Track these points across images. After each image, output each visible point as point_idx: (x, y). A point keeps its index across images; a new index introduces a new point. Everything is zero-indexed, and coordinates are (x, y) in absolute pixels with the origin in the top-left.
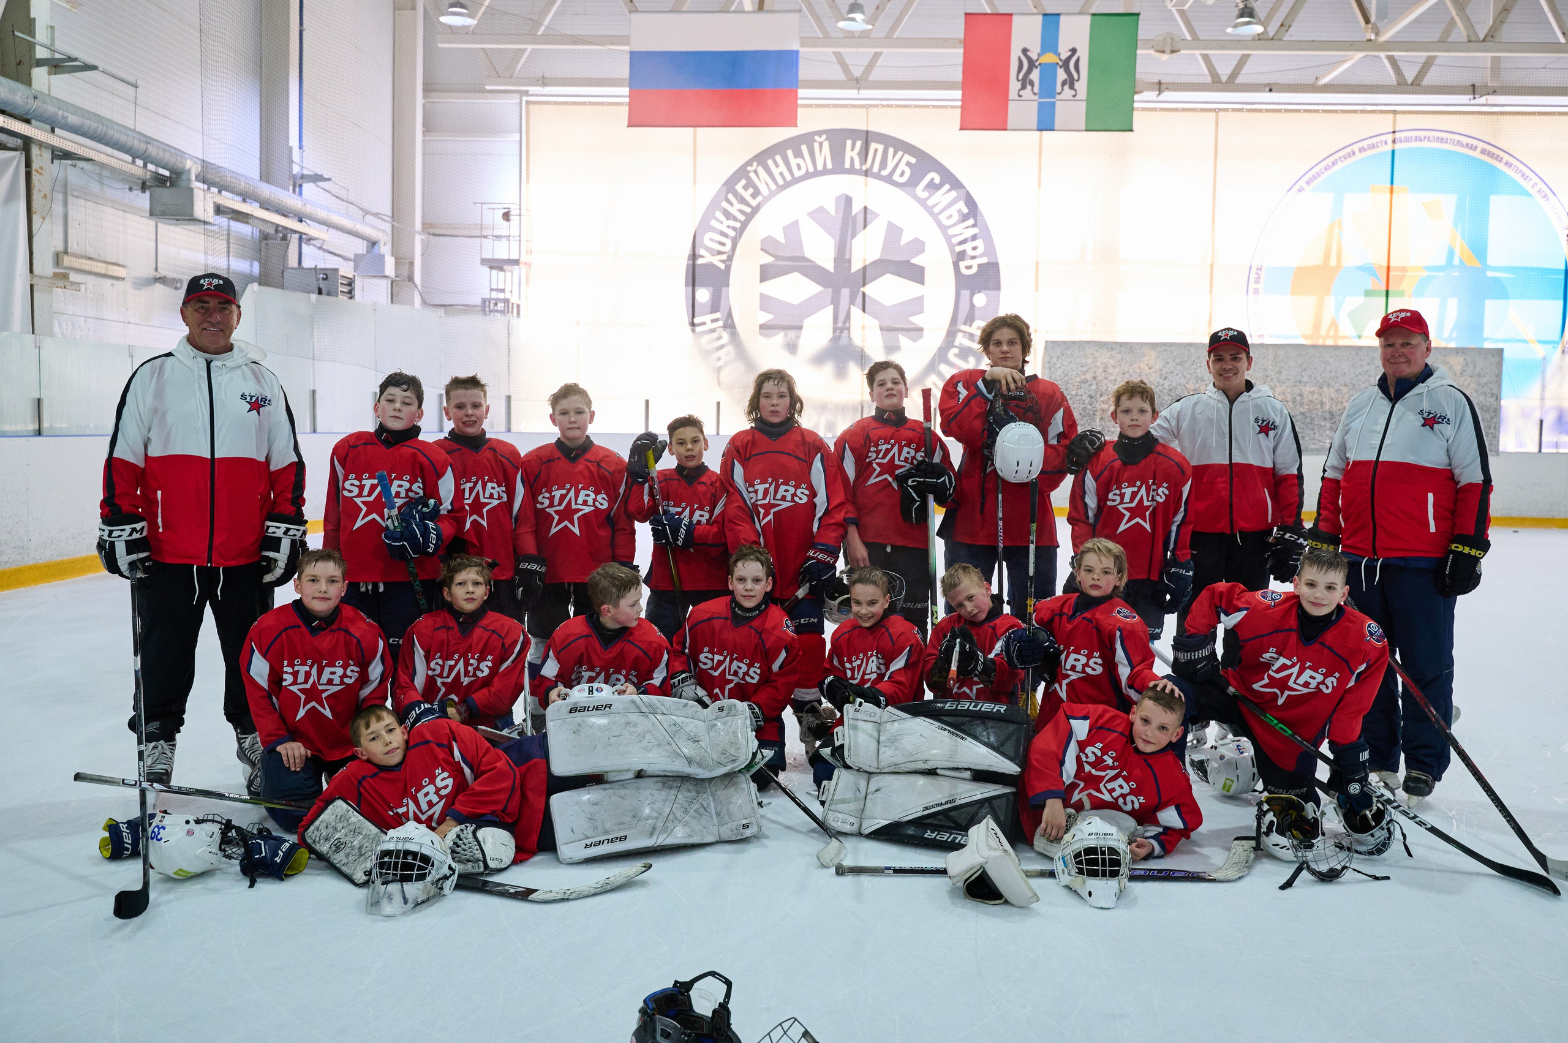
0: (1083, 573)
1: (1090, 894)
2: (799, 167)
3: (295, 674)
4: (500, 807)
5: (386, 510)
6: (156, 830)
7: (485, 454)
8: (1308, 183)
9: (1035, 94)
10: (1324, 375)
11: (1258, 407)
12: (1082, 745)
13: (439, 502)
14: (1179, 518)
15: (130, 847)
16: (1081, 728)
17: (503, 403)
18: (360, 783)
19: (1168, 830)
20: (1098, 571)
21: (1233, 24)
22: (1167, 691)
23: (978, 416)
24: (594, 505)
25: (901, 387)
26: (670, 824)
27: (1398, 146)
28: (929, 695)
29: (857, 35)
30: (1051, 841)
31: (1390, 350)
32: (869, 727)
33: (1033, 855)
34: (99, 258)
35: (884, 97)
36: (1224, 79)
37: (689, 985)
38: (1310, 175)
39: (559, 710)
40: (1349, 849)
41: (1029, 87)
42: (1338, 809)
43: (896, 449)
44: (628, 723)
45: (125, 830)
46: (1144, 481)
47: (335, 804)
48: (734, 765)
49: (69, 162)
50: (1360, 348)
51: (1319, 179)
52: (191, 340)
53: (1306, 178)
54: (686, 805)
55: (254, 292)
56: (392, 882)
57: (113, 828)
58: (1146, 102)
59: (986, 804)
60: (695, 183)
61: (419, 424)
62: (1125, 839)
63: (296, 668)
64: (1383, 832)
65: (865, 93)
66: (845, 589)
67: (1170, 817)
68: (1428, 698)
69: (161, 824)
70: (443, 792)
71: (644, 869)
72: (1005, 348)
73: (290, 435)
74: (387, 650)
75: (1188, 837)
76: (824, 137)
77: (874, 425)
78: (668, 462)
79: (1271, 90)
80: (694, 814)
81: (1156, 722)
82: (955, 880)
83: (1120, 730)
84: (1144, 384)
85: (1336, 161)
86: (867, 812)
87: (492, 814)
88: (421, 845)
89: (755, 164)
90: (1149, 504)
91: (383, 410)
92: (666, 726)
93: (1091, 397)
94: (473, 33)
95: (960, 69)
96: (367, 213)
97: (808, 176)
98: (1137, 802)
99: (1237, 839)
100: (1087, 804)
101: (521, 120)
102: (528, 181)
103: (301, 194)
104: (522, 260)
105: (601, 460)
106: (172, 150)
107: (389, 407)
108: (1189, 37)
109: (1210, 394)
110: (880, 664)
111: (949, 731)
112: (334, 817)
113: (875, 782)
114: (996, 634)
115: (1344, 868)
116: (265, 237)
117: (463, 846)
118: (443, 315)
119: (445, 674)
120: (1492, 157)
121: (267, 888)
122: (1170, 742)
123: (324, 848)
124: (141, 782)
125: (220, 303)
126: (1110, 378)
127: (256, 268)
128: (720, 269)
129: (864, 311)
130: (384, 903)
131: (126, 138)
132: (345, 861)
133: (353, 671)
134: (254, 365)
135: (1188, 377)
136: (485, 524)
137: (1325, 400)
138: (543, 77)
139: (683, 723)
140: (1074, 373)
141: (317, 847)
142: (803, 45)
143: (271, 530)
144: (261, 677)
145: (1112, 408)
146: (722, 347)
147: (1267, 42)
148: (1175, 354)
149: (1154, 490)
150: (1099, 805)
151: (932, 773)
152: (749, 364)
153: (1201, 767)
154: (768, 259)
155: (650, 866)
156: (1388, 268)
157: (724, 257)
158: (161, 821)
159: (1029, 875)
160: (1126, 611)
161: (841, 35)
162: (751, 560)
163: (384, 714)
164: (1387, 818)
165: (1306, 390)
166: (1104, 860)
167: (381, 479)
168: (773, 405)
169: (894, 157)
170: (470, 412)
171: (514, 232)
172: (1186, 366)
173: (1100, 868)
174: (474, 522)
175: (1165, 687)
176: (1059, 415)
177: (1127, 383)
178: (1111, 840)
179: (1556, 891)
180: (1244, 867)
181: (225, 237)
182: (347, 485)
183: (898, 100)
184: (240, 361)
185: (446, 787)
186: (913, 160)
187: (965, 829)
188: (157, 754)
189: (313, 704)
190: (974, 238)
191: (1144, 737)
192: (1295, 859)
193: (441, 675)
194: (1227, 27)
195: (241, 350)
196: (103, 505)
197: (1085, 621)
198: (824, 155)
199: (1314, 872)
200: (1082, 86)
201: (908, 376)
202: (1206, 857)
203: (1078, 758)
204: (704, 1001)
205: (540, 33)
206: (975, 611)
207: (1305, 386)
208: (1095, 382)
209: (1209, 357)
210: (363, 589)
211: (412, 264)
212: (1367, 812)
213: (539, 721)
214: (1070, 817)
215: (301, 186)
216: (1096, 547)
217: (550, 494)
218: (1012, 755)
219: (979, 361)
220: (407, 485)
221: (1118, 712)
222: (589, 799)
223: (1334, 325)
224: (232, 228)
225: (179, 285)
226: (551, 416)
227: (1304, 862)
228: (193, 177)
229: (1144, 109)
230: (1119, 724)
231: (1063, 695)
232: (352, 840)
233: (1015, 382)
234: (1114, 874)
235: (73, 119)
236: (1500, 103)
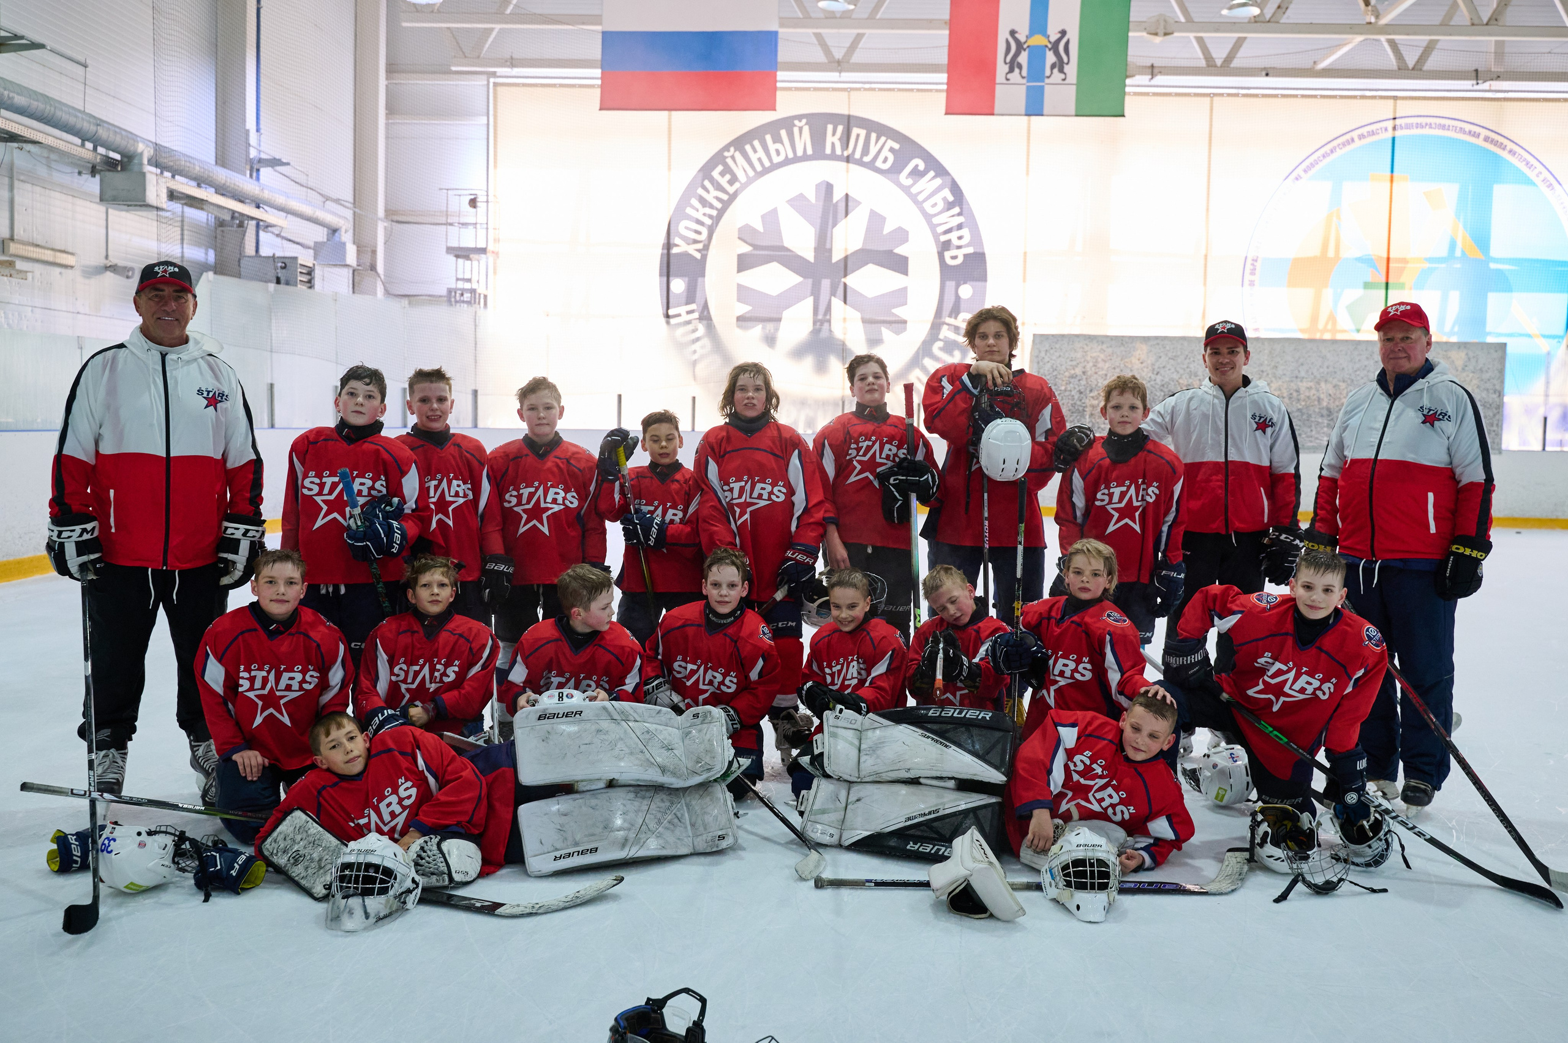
0: (1071, 575)
1: (1078, 907)
2: (778, 152)
3: (252, 680)
4: (464, 819)
5: (348, 509)
6: (106, 842)
7: (449, 449)
8: (1305, 171)
9: (1023, 78)
10: (1321, 370)
11: (1255, 403)
12: (1070, 754)
13: (403, 501)
14: (1170, 517)
15: (79, 859)
16: (1069, 736)
17: (470, 397)
18: (319, 793)
19: (1158, 841)
20: (1087, 573)
21: (1228, 6)
22: (1159, 697)
23: (964, 411)
24: (564, 504)
25: (883, 381)
26: (642, 836)
27: (1398, 133)
28: (911, 702)
29: (838, 15)
30: (1038, 853)
31: (1390, 345)
32: (850, 734)
33: (1019, 867)
34: (48, 245)
35: (866, 80)
36: (1219, 63)
37: (662, 1003)
38: (1307, 162)
39: (527, 717)
40: (1346, 861)
41: (1017, 70)
42: (1334, 820)
43: (877, 446)
44: (599, 731)
45: (74, 842)
46: (1134, 481)
47: (293, 814)
48: (710, 774)
49: (15, 145)
50: (1359, 342)
51: (1317, 167)
52: (145, 330)
53: (1304, 166)
54: (659, 815)
55: (209, 281)
56: (352, 895)
57: (61, 840)
58: (1138, 86)
59: (971, 815)
60: (669, 169)
61: (381, 419)
62: (1115, 850)
63: (253, 673)
64: (1381, 843)
65: (847, 76)
66: (825, 592)
67: (1161, 827)
68: (1428, 704)
69: (111, 836)
70: (407, 803)
71: (616, 882)
72: (991, 341)
73: (247, 430)
74: (348, 654)
75: (1180, 849)
76: (804, 121)
77: (855, 421)
78: (640, 459)
79: (1267, 75)
80: (667, 825)
81: (1146, 730)
82: (938, 893)
83: (1110, 737)
84: (1136, 379)
85: (1335, 148)
86: (848, 823)
87: (456, 825)
88: (383, 857)
89: (732, 149)
90: (1139, 504)
91: (345, 404)
92: (638, 734)
93: (1081, 393)
94: (439, 11)
95: (946, 50)
96: (327, 198)
97: (787, 162)
98: (1126, 812)
99: (1230, 850)
100: (1075, 814)
101: (488, 102)
102: (495, 166)
103: (258, 179)
104: (490, 248)
105: (570, 457)
106: (123, 133)
107: (351, 402)
108: (1183, 19)
109: (1206, 389)
110: (861, 669)
111: (933, 739)
112: (292, 829)
113: (856, 791)
114: (980, 638)
115: (1341, 880)
116: (221, 223)
117: (427, 859)
118: (407, 306)
119: (410, 680)
120: (1495, 145)
121: (223, 904)
122: (1162, 750)
123: (282, 860)
124: (90, 792)
125: (177, 291)
126: (1100, 373)
127: (211, 257)
128: (696, 259)
129: (845, 302)
130: (345, 918)
131: (75, 119)
132: (304, 874)
133: (312, 678)
134: (209, 358)
135: (1181, 371)
136: (451, 523)
137: (1322, 396)
138: (512, 58)
139: (656, 730)
140: (1063, 367)
141: (275, 859)
142: (782, 25)
143: (229, 531)
144: (217, 683)
145: (1102, 404)
146: (698, 339)
147: (1263, 25)
148: (1168, 348)
149: (1143, 490)
150: (1087, 815)
151: (915, 782)
152: (726, 357)
153: (1193, 776)
154: (746, 249)
155: (622, 879)
156: (1388, 259)
157: (700, 246)
158: (111, 833)
159: (1015, 888)
160: (1116, 615)
161: (822, 15)
162: (727, 564)
163: (345, 721)
164: (1385, 828)
165: (1303, 385)
166: (1092, 872)
167: (343, 477)
168: (748, 398)
169: (876, 143)
170: (435, 406)
171: (481, 219)
172: (1179, 360)
173: (1089, 881)
174: (440, 521)
175: (1156, 693)
176: (1047, 411)
177: (1118, 377)
178: (1100, 851)
179: (1558, 904)
180: (1237, 879)
181: (179, 224)
182: (307, 483)
183: (881, 83)
184: (196, 354)
185: (409, 797)
186: (896, 146)
187: (948, 841)
188: (108, 763)
189: (271, 710)
190: (960, 227)
191: (1135, 745)
192: (1290, 871)
193: (405, 681)
194: (1222, 8)
195: (197, 342)
196: (52, 503)
197: (1073, 625)
198: (804, 141)
199: (1309, 885)
200: (1072, 69)
201: (891, 371)
202: (1198, 869)
203: (1066, 767)
204: (678, 1018)
205: (508, 11)
206: (958, 615)
207: (1301, 381)
208: (1084, 377)
209: (1206, 351)
210: (323, 592)
211: (374, 252)
212: (1365, 823)
213: (506, 728)
214: (1057, 827)
215: (258, 170)
216: (1085, 548)
217: (518, 492)
218: (998, 763)
219: (964, 354)
220: (369, 483)
221: (1108, 719)
222: (559, 810)
223: (1332, 318)
224: (186, 215)
225: (130, 274)
226: (518, 411)
227: (1299, 875)
228: (145, 161)
229: (1136, 94)
230: (1110, 731)
231: (1051, 702)
232: (312, 852)
233: (1001, 376)
234: (1103, 887)
235: (20, 100)
236: (1504, 89)
